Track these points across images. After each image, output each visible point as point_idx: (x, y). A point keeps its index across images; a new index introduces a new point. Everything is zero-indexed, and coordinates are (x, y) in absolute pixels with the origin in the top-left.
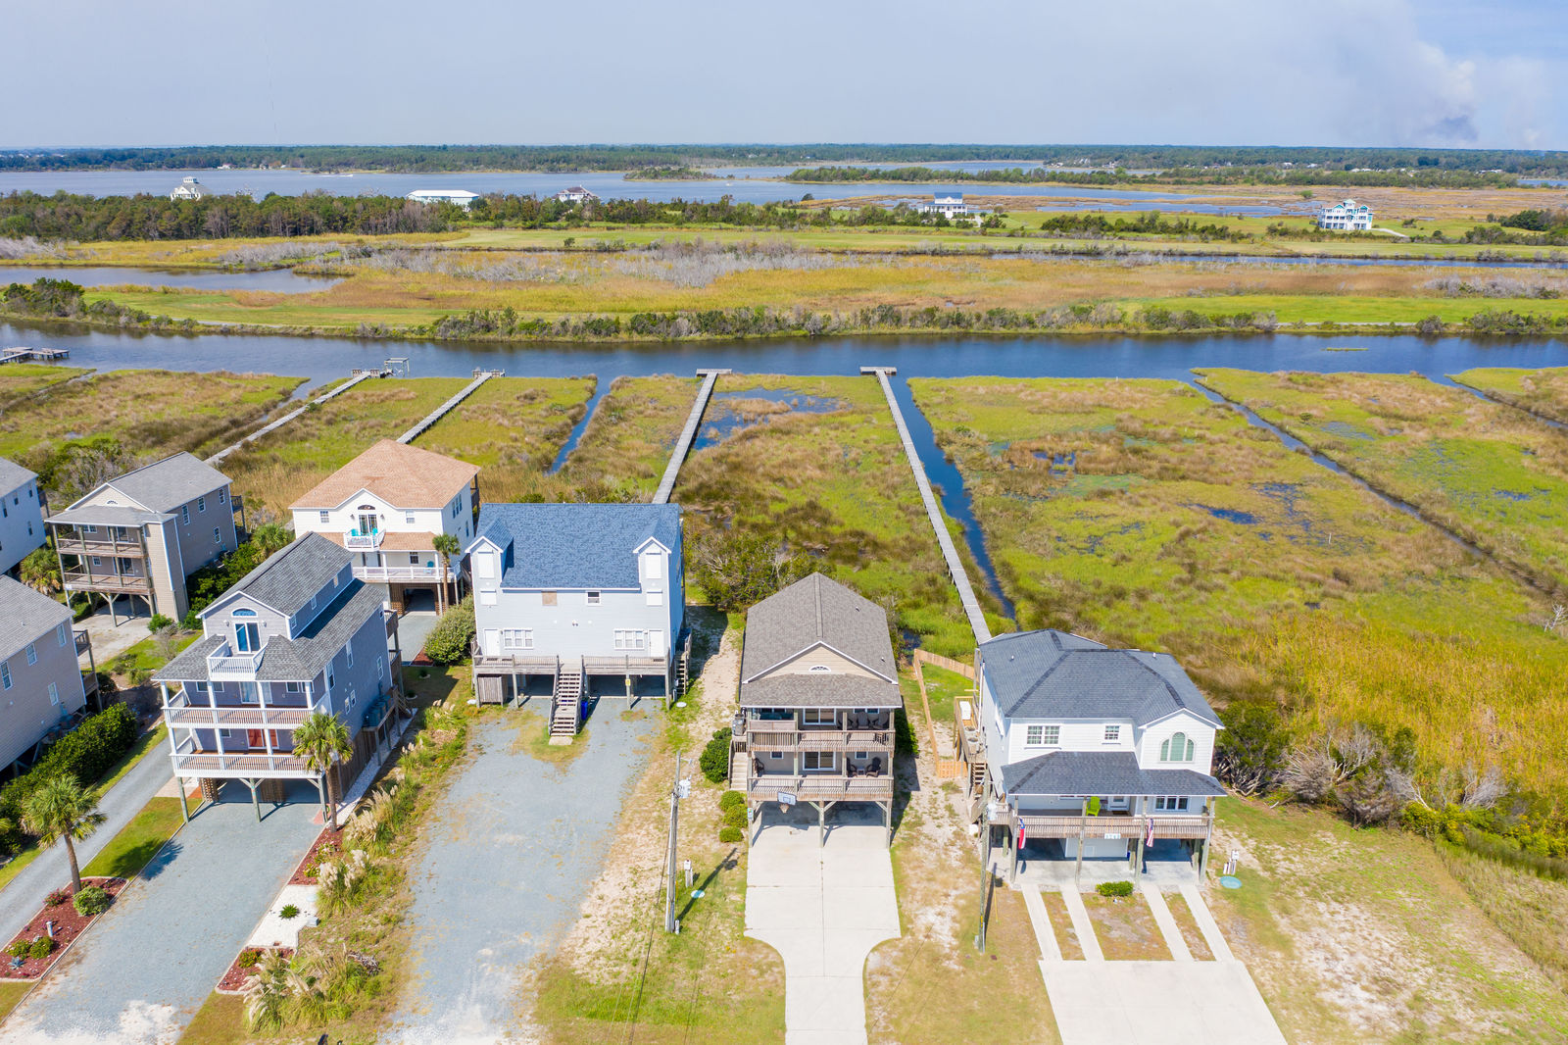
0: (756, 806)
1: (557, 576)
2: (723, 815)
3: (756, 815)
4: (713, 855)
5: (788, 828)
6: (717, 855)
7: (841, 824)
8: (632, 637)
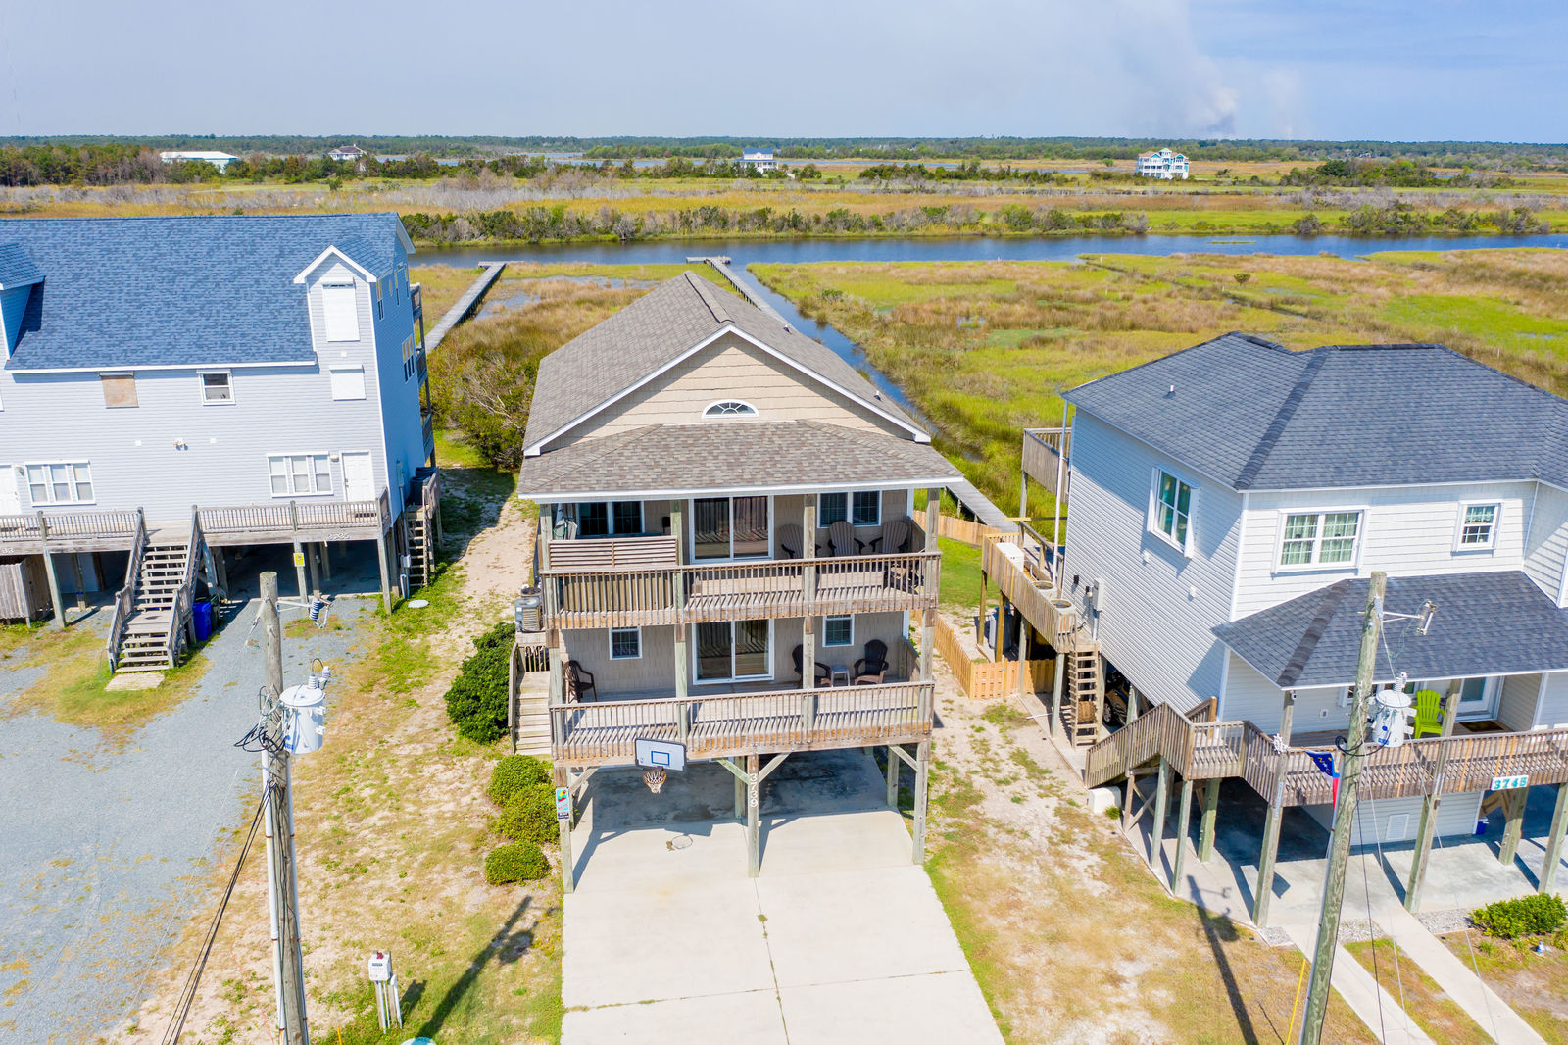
0: (578, 783)
1: (133, 345)
2: (497, 814)
3: (579, 809)
4: (470, 921)
5: (660, 835)
6: (477, 921)
7: (791, 813)
8: (305, 468)
